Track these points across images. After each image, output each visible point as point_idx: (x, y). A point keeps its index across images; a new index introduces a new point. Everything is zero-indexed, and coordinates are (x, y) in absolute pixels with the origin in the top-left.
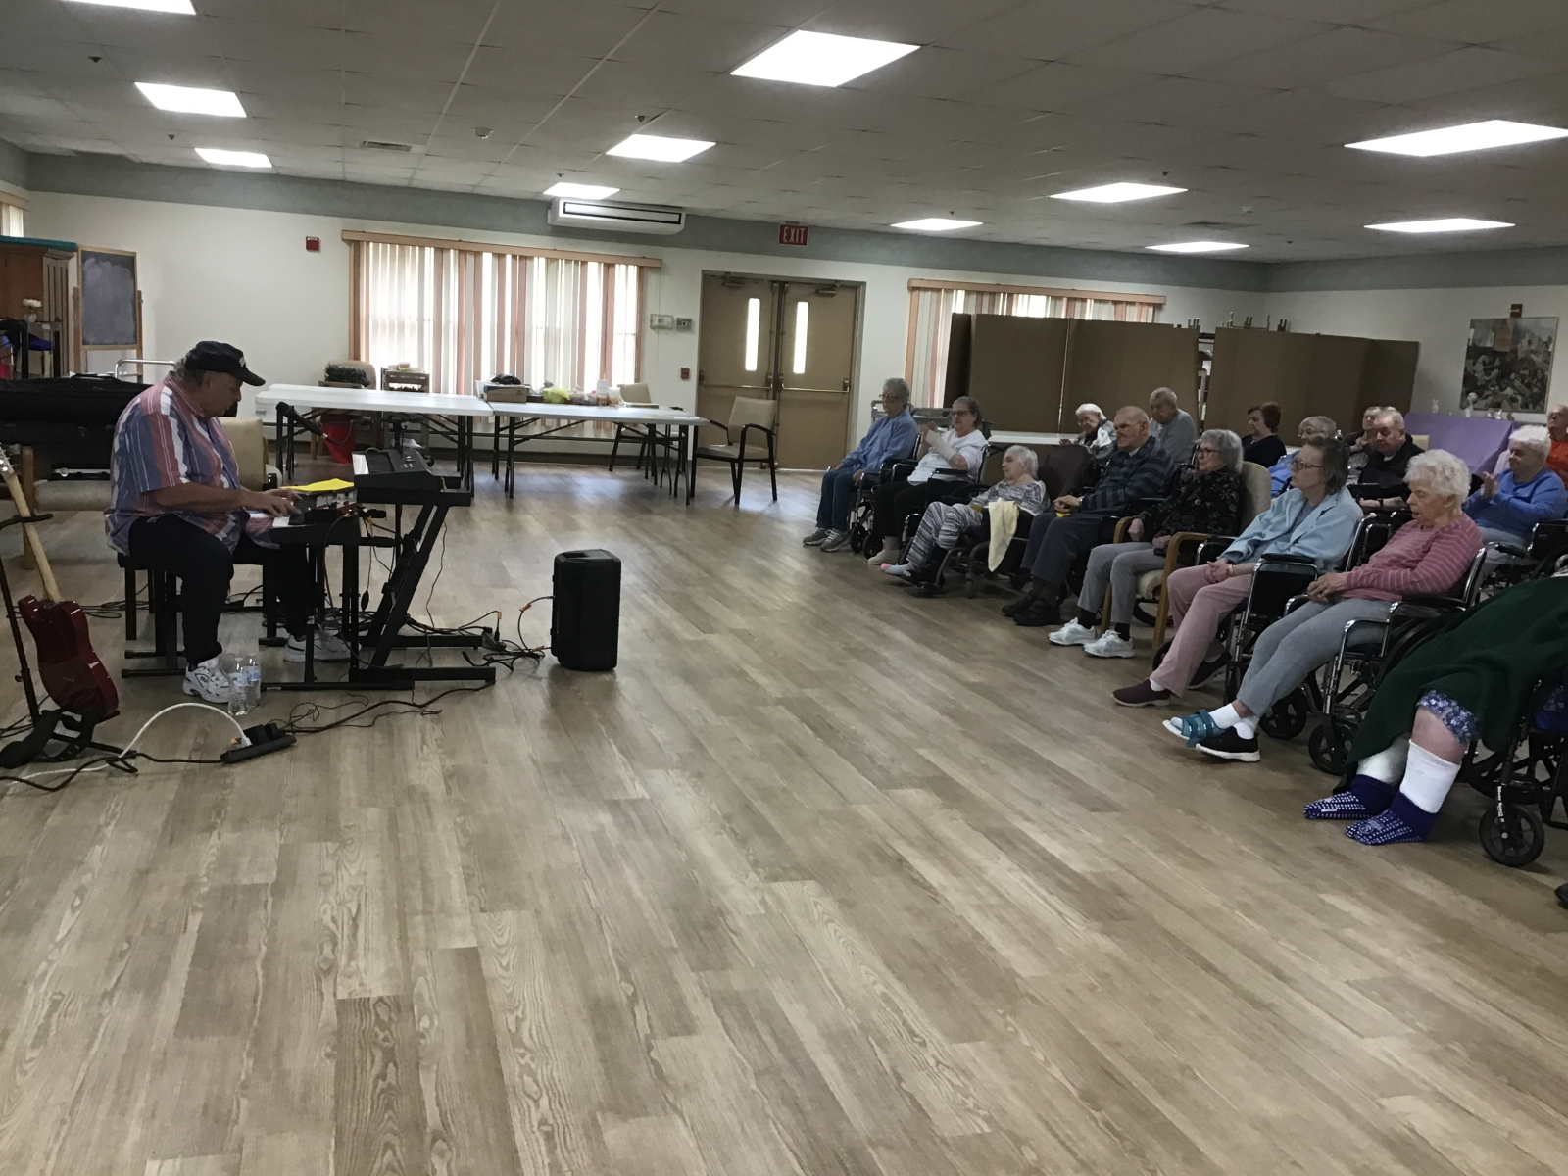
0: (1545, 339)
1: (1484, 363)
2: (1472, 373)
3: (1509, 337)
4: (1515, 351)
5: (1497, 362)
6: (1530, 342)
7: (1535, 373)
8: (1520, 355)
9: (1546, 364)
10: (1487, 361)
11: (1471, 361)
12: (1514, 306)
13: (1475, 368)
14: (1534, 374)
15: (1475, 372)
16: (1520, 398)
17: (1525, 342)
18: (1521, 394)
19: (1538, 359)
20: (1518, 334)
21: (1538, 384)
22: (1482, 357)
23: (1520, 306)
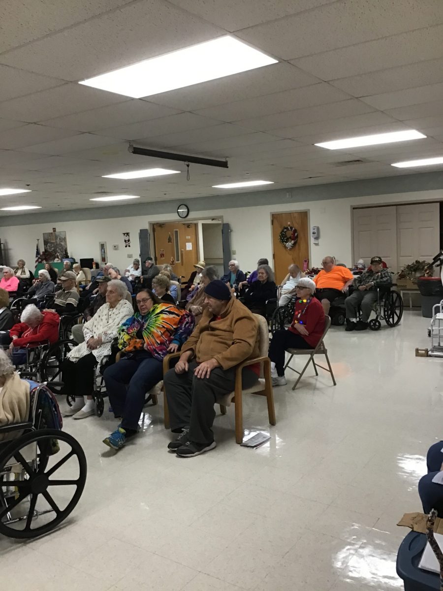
0: (63, 238)
1: (49, 246)
3: (54, 238)
4: (56, 242)
5: (53, 245)
6: (60, 239)
8: (58, 243)
9: (65, 245)
12: (53, 229)
13: (47, 248)
14: (62, 248)
19: (63, 243)
20: (56, 237)
22: (48, 244)
23: (55, 229)
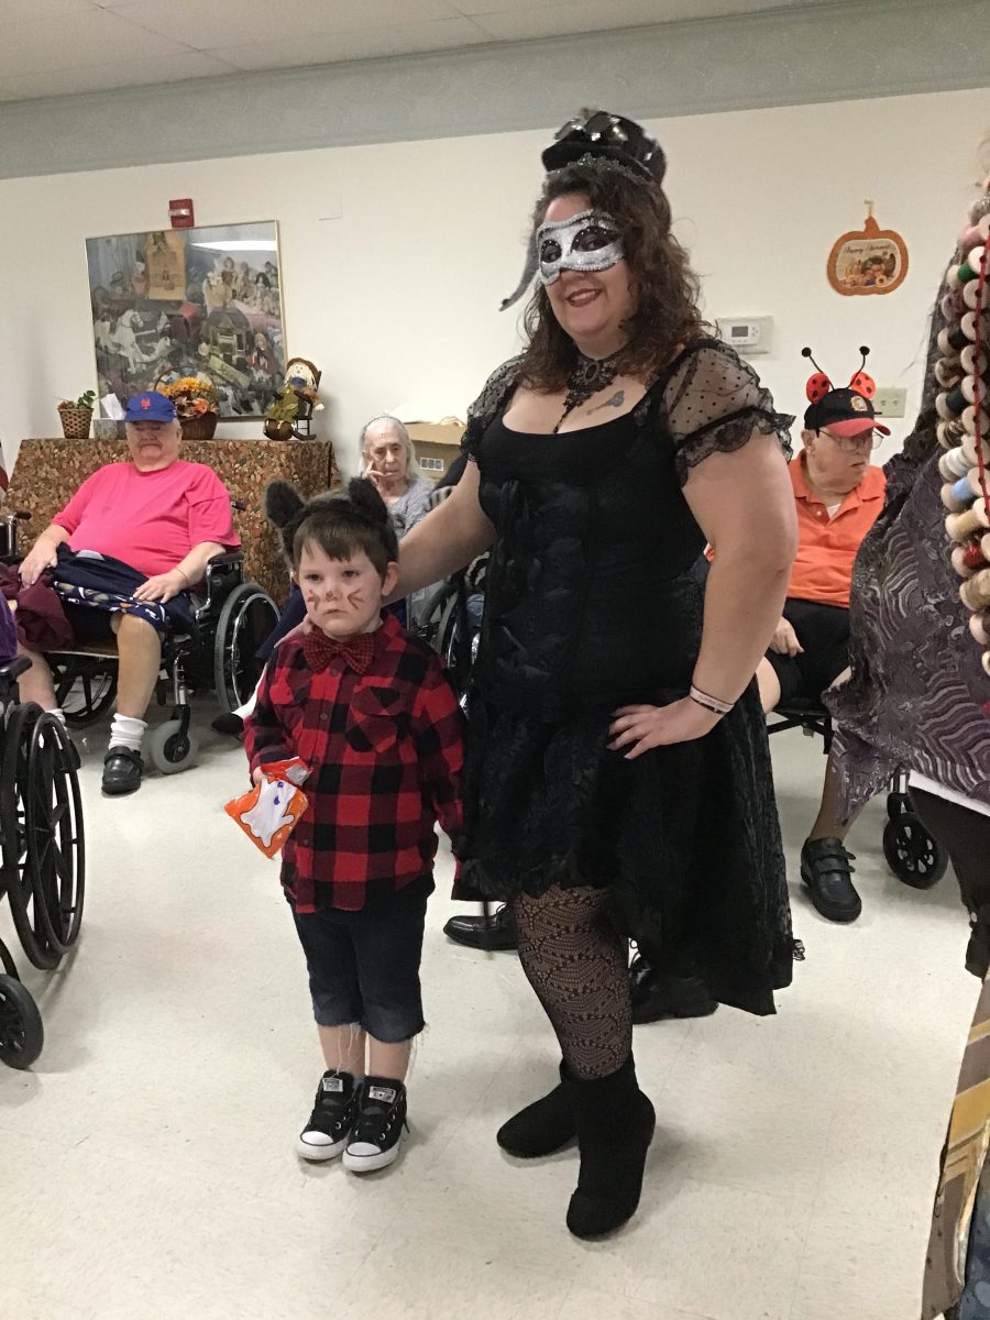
1: (135, 328)
2: (112, 349)
3: (178, 269)
4: (198, 299)
5: (164, 323)
6: (227, 277)
7: (251, 340)
9: (273, 320)
10: (141, 324)
11: (107, 324)
12: (174, 205)
13: (115, 338)
15: (119, 346)
16: (229, 392)
17: (215, 277)
18: (228, 383)
19: (250, 310)
20: (198, 264)
21: (262, 361)
22: (129, 314)
23: (188, 204)
